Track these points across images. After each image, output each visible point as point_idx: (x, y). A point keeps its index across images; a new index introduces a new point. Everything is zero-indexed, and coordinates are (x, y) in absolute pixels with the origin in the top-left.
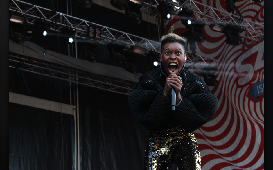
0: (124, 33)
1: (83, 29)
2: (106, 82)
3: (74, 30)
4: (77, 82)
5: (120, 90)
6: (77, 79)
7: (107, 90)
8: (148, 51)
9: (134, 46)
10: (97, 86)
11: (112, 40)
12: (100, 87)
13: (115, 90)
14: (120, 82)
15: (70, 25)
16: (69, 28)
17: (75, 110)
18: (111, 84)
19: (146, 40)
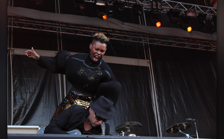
0: (179, 3)
1: (148, 4)
2: (169, 40)
3: (142, 5)
4: (149, 43)
5: (180, 45)
6: (148, 41)
7: (170, 46)
8: (198, 13)
9: (187, 11)
10: (163, 44)
11: (170, 9)
12: (165, 44)
13: (177, 45)
14: (179, 39)
15: (138, 2)
16: (138, 4)
17: (149, 63)
18: (173, 41)
19: (195, 5)
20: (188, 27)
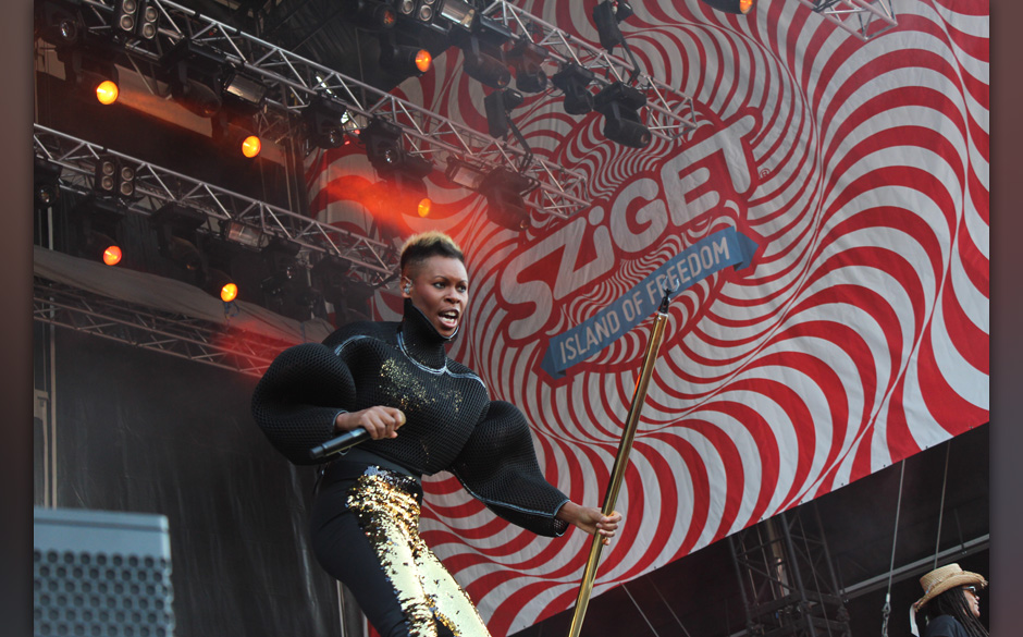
0: (201, 183)
1: (81, 167)
2: (138, 322)
3: (55, 168)
4: (54, 324)
5: (179, 347)
6: (52, 314)
7: (141, 345)
8: (268, 236)
9: (229, 220)
10: (111, 335)
11: (164, 201)
12: (119, 337)
13: (166, 346)
14: (180, 323)
15: (43, 153)
16: (42, 163)
17: (45, 404)
18: (153, 330)
19: (261, 204)
20: (224, 285)
